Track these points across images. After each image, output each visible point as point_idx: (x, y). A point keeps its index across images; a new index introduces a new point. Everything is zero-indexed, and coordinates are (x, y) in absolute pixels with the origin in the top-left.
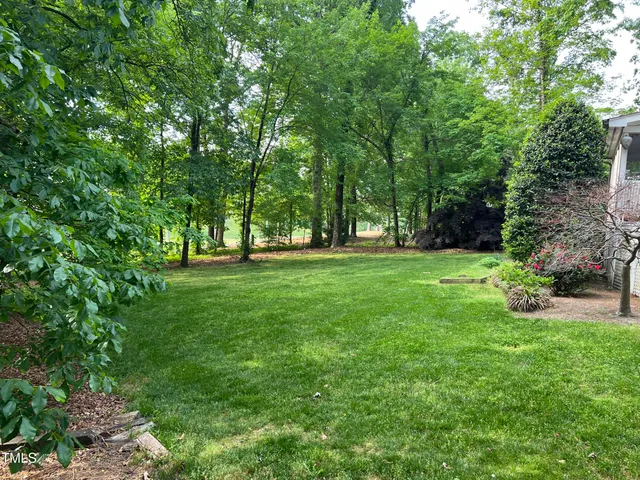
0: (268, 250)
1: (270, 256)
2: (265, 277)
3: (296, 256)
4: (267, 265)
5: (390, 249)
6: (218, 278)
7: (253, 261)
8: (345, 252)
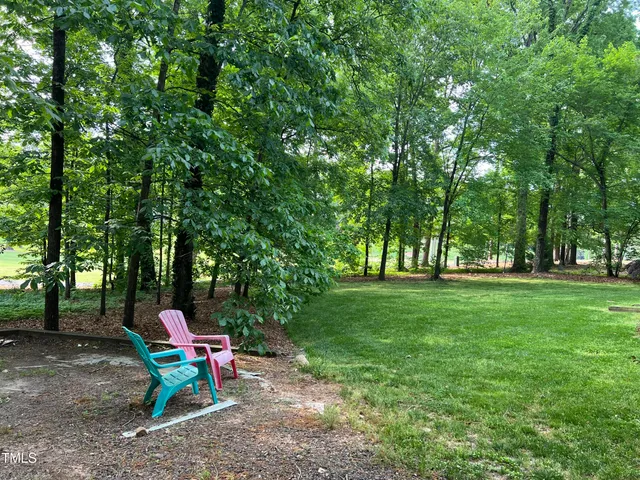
0: (467, 271)
1: (465, 277)
2: (444, 293)
3: (491, 278)
4: (454, 284)
5: (599, 278)
6: (402, 291)
7: (443, 280)
8: (546, 278)
